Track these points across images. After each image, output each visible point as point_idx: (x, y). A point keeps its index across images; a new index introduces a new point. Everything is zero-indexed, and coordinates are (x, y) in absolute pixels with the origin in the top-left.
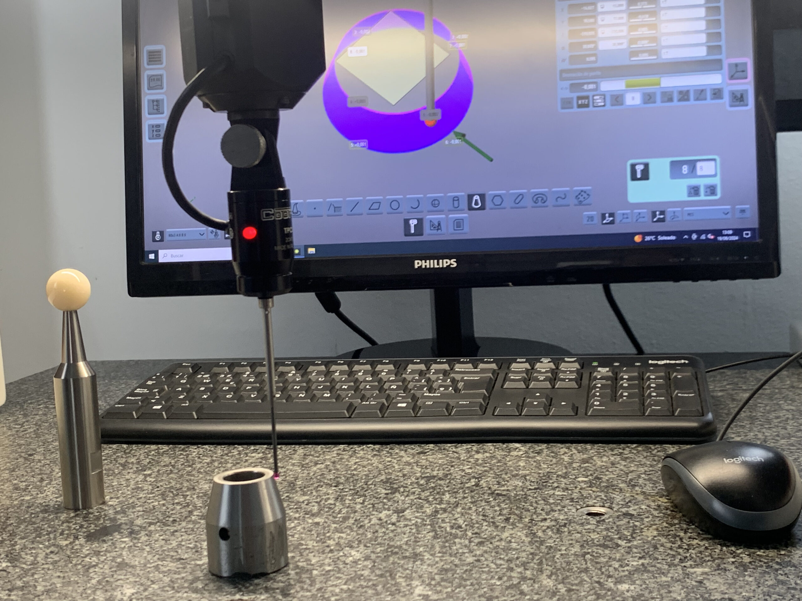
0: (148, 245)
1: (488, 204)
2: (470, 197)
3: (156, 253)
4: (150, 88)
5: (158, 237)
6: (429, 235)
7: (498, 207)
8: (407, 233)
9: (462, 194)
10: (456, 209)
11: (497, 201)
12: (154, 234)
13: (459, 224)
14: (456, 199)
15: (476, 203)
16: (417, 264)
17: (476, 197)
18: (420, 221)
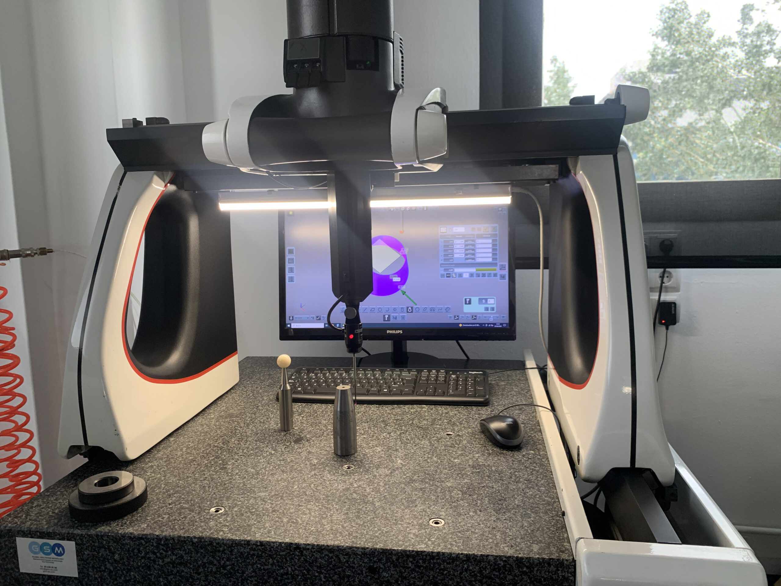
0: (287, 321)
1: (414, 311)
2: (408, 308)
3: (290, 324)
4: (289, 263)
5: (291, 318)
6: (392, 321)
7: (418, 312)
8: (384, 320)
9: (405, 307)
10: (402, 312)
11: (417, 309)
12: (290, 317)
13: (403, 317)
14: (402, 308)
15: (410, 310)
16: (388, 332)
17: (410, 308)
18: (389, 316)
